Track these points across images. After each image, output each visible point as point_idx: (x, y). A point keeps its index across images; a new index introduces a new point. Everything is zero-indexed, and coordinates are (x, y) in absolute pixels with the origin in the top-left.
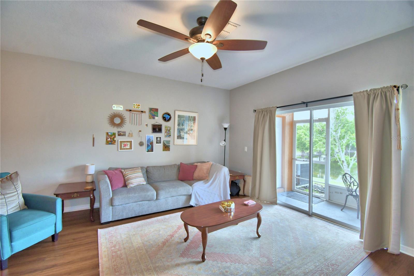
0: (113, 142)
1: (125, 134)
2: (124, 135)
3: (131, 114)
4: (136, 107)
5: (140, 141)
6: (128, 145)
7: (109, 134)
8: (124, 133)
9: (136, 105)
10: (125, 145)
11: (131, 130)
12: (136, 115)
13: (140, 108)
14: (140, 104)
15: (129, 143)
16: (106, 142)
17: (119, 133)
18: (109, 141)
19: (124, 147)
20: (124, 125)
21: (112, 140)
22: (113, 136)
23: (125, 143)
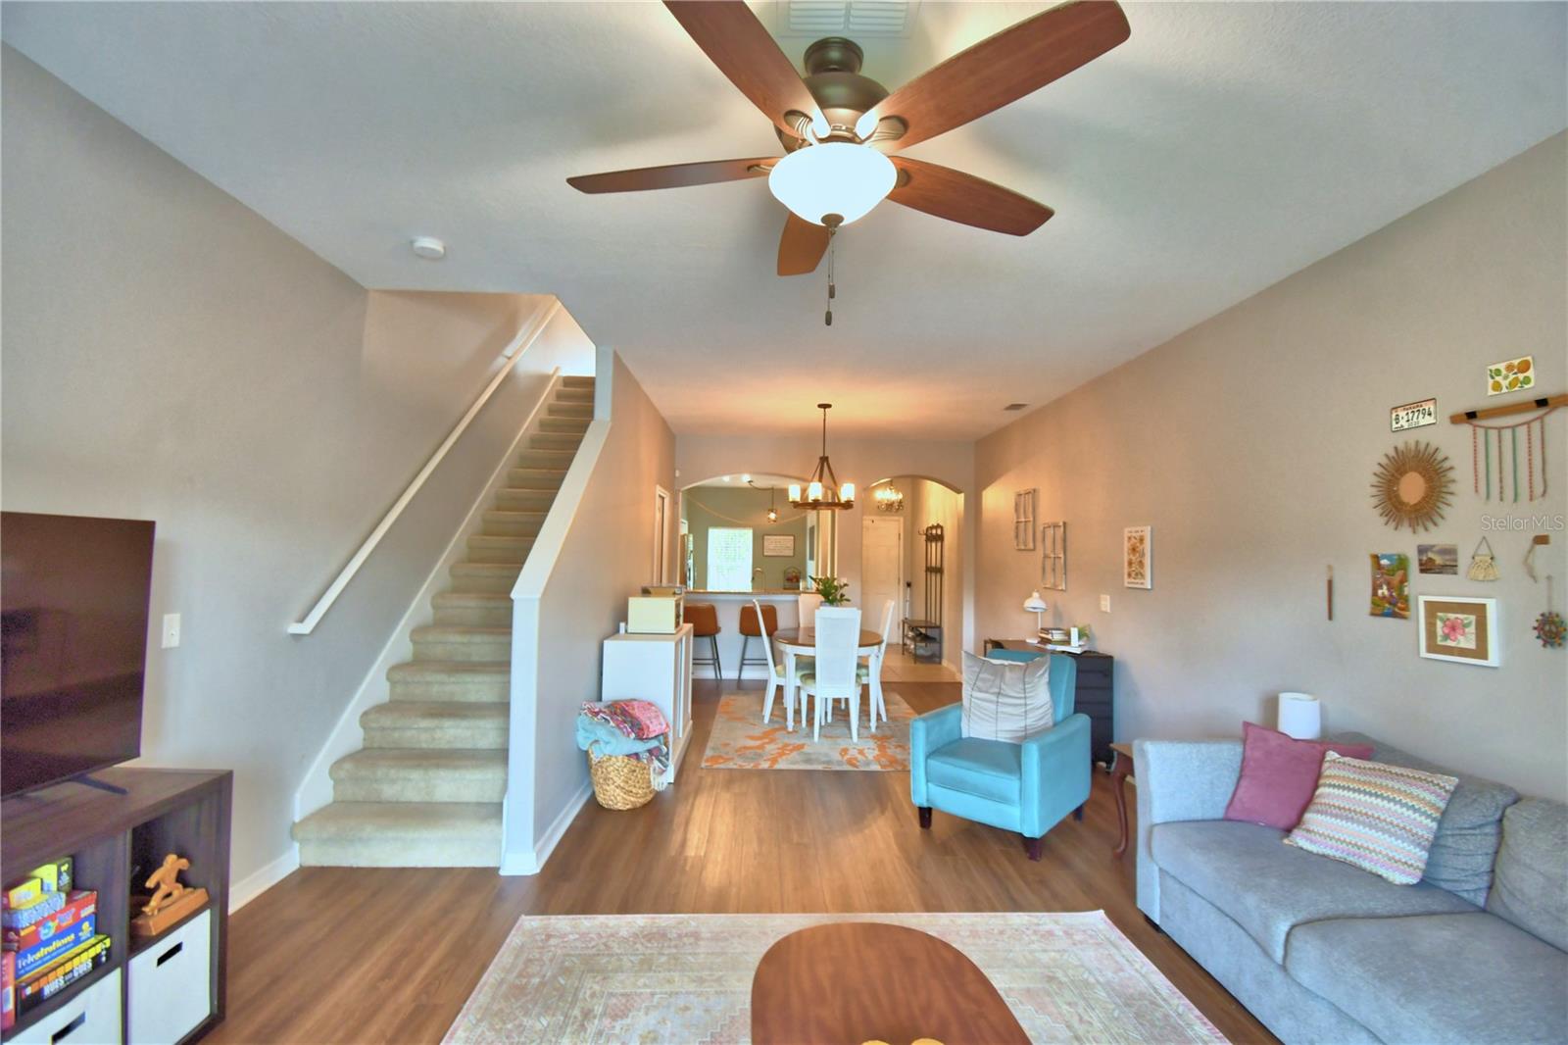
0: (1399, 605)
1: (1456, 560)
2: (1450, 568)
3: (1481, 432)
4: (1505, 383)
5: (1545, 609)
6: (1465, 626)
7: (1384, 562)
8: (1448, 557)
9: (1504, 372)
10: (1453, 628)
11: (1484, 538)
12: (1507, 435)
13: (1532, 385)
14: (1529, 358)
15: (1472, 618)
16: (1373, 603)
17: (1425, 558)
18: (1384, 597)
19: (1446, 637)
20: (1446, 511)
21: (1394, 594)
22: (1400, 573)
23: (1452, 616)
